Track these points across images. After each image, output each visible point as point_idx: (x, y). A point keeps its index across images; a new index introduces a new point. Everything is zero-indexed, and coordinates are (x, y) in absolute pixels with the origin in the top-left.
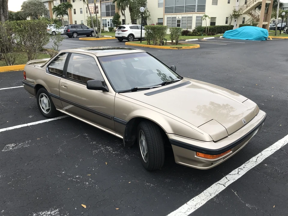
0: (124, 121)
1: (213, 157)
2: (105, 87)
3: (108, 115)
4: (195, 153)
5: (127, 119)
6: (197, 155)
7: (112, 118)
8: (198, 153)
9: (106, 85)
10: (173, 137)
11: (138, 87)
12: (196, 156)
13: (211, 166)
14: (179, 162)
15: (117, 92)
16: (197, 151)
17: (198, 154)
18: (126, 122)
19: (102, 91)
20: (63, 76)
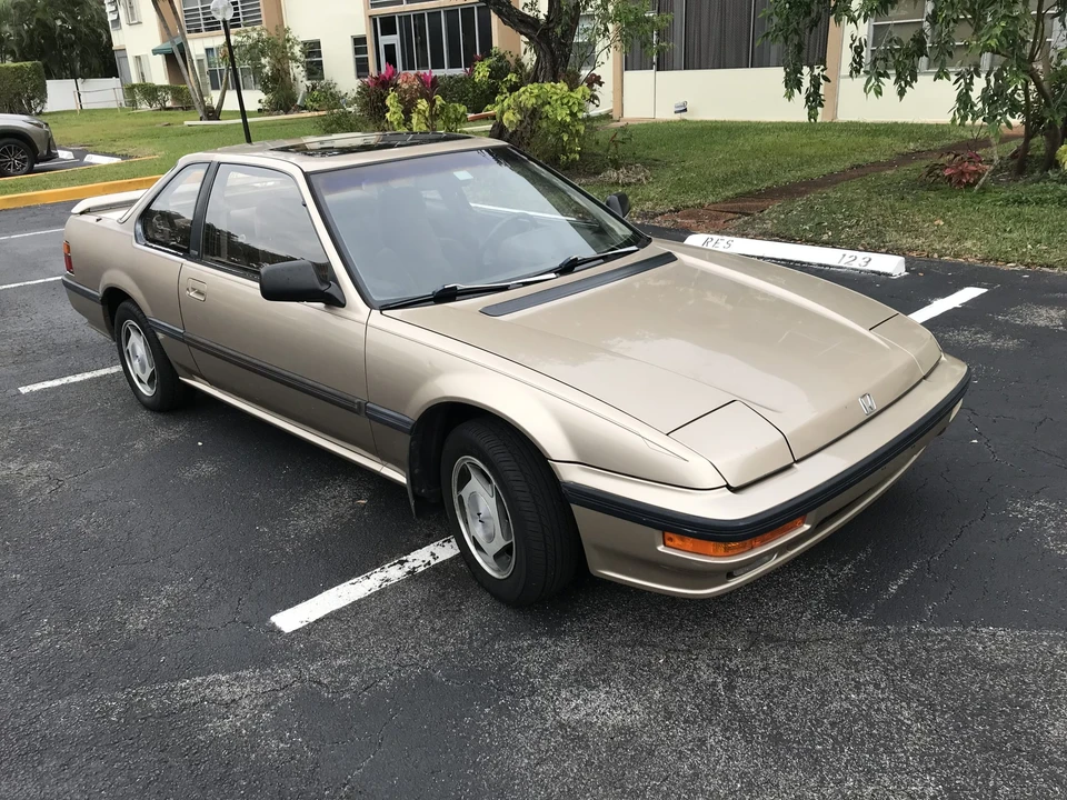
0: (402, 417)
1: (726, 550)
2: (332, 290)
3: (345, 396)
4: (657, 534)
5: (413, 411)
6: (665, 544)
7: (360, 409)
8: (668, 535)
9: (335, 280)
10: (573, 475)
11: (461, 286)
12: (661, 548)
13: (727, 582)
14: (605, 569)
15: (374, 305)
16: (664, 529)
17: (671, 539)
18: (408, 423)
19: (321, 305)
20: (192, 252)
